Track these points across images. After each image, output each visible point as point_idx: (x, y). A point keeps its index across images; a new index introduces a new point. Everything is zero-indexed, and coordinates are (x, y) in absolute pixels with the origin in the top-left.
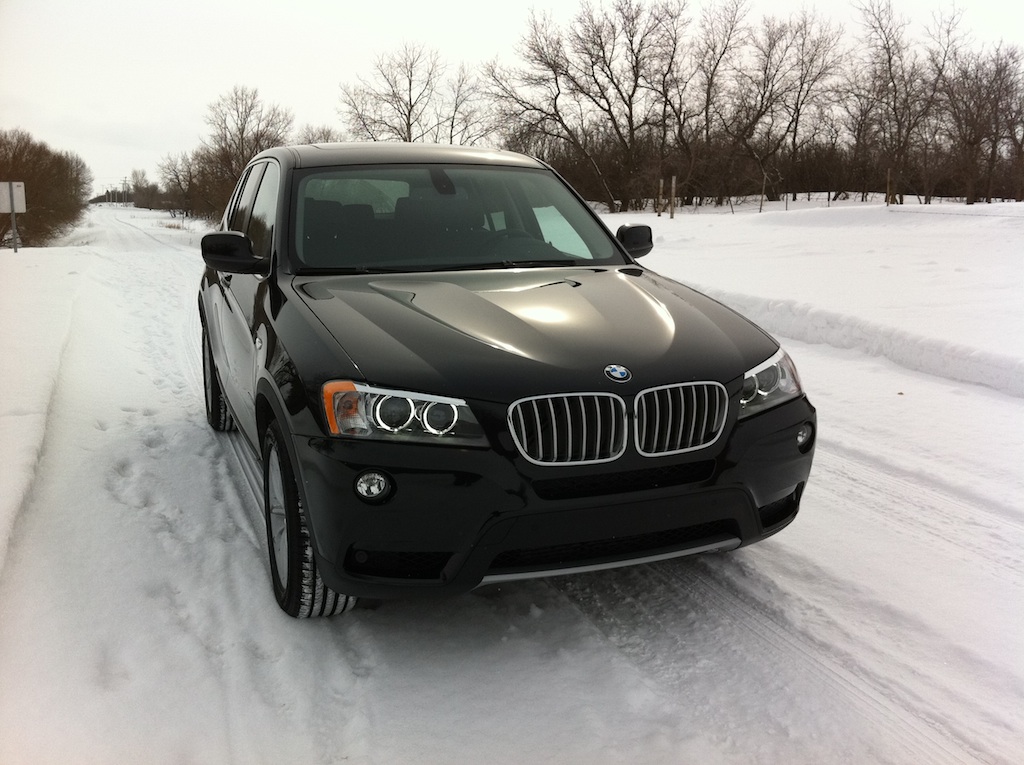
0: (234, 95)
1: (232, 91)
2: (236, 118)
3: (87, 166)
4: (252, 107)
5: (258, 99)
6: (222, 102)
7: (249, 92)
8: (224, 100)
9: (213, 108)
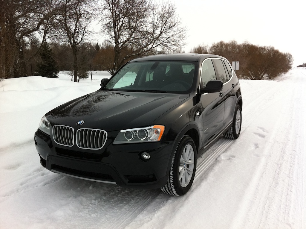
3: (293, 56)
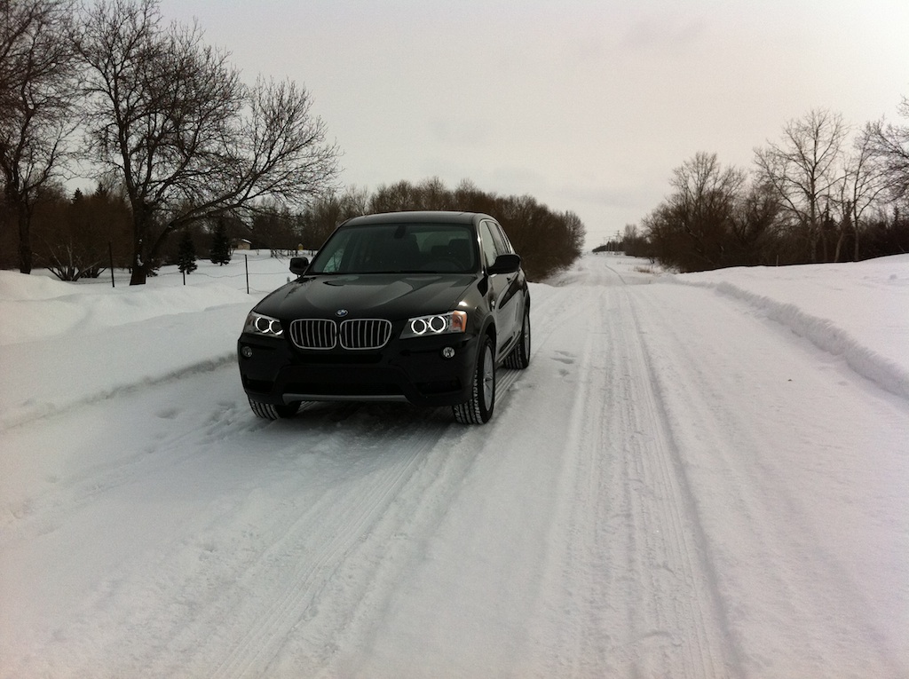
0: (696, 160)
1: (694, 156)
2: (696, 179)
3: (582, 222)
4: (711, 170)
5: (716, 162)
6: (685, 166)
7: (709, 156)
8: (687, 165)
9: (676, 172)
